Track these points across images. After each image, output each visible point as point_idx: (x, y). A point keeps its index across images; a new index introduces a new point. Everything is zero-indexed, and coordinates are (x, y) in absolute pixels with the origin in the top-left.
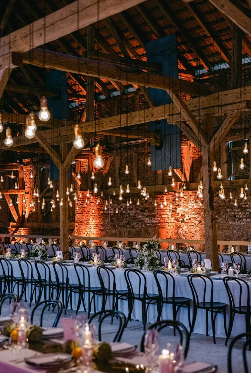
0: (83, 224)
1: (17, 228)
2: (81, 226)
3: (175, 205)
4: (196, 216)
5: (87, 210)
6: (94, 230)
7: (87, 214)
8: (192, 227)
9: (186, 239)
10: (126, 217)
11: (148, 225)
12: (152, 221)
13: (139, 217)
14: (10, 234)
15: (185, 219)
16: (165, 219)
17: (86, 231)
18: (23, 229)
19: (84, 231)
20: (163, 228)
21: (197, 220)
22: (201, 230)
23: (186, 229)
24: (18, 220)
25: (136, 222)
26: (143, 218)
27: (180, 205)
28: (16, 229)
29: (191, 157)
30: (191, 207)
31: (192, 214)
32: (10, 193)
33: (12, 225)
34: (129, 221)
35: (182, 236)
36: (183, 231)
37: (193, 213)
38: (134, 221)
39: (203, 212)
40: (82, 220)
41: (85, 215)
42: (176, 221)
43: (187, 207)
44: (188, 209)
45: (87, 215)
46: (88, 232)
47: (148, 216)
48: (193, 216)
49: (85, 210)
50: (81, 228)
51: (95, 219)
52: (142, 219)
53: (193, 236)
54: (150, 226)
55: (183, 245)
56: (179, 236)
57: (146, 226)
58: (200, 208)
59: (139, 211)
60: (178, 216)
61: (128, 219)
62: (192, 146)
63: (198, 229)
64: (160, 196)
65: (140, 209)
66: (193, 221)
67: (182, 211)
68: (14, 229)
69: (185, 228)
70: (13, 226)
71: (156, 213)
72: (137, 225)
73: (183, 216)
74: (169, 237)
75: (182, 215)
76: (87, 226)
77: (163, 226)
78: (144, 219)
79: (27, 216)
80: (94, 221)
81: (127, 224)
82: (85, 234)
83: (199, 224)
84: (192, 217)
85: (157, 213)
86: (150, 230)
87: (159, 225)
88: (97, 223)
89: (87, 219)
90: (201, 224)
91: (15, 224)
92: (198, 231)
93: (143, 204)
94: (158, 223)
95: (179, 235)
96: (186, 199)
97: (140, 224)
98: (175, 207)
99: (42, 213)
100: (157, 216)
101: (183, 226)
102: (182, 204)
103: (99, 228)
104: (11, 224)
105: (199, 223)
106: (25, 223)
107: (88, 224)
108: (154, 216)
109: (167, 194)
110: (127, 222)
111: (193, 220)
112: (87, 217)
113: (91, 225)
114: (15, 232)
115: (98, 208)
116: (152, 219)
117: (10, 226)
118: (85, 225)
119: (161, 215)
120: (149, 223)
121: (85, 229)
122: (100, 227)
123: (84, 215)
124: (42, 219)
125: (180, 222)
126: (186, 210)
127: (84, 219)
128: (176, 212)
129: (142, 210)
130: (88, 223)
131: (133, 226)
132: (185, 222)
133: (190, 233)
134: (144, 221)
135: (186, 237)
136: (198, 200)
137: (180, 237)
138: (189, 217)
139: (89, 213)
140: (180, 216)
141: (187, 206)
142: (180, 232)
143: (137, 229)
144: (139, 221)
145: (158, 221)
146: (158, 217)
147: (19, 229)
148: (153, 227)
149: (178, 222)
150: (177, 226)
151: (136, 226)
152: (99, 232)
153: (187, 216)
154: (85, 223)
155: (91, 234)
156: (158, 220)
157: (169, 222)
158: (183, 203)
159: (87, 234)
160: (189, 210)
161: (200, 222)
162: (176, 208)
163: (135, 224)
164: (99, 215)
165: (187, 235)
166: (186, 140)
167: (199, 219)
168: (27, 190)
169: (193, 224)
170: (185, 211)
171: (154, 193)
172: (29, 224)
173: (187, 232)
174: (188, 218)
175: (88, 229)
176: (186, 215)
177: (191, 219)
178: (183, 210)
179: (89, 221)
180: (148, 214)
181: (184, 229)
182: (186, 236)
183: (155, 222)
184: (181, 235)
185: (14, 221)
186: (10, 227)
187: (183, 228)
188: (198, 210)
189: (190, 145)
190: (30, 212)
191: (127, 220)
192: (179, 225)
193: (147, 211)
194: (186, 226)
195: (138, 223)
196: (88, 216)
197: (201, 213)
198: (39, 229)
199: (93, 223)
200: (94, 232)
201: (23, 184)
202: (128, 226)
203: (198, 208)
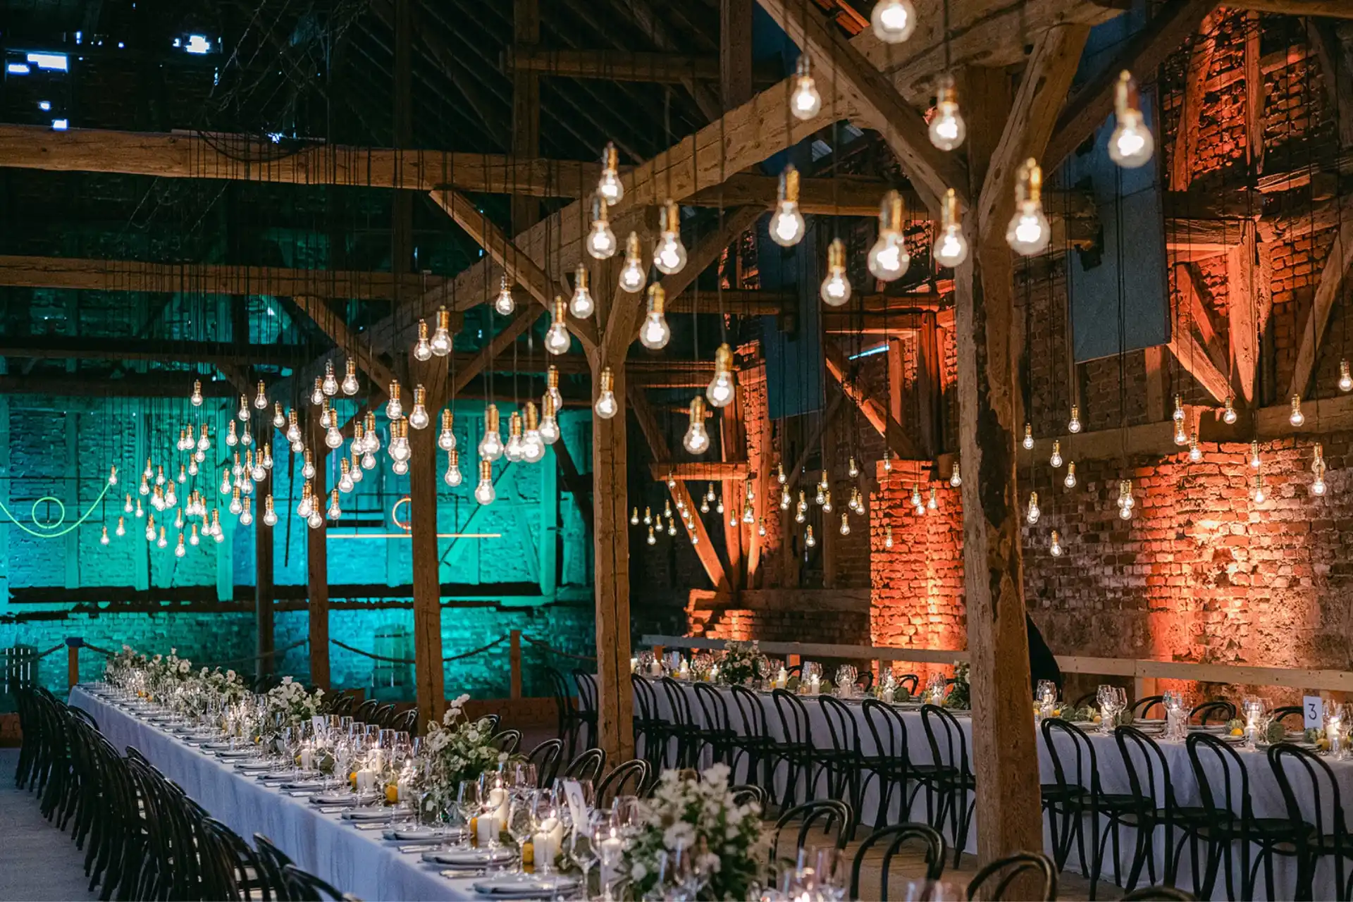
0: (897, 594)
1: (718, 610)
2: (887, 602)
3: (1188, 508)
4: (1278, 555)
5: (911, 537)
6: (938, 619)
7: (910, 552)
8: (1264, 606)
9: (1238, 659)
10: (1039, 566)
11: (1110, 596)
12: (1125, 581)
13: (1080, 563)
14: (692, 634)
15: (1231, 569)
16: (1166, 571)
17: (910, 623)
18: (736, 613)
19: (900, 623)
20: (1162, 609)
21: (1281, 572)
22: (1298, 622)
23: (1239, 616)
24: (721, 580)
25: (1071, 583)
26: (1095, 566)
27: (1203, 506)
28: (712, 615)
29: (1263, 291)
30: (1257, 514)
31: (1262, 548)
32: (688, 478)
33: (698, 600)
34: (1048, 580)
35: (1223, 648)
36: (1227, 623)
37: (1266, 541)
38: (1064, 579)
39: (1302, 539)
40: (891, 579)
41: (905, 558)
42: (1196, 580)
43: (1244, 517)
44: (1246, 524)
45: (912, 557)
46: (920, 629)
47: (1110, 561)
48: (1266, 555)
49: (905, 537)
50: (887, 613)
51: (942, 573)
52: (1092, 573)
53: (1268, 649)
54: (1116, 602)
55: (1224, 688)
56: (1209, 647)
57: (1105, 604)
58: (1291, 522)
59: (1079, 539)
60: (1200, 555)
61: (1043, 573)
62: (1267, 241)
63: (1286, 615)
64: (1150, 471)
65: (1082, 528)
66: (1267, 581)
67: (1217, 535)
68: (706, 615)
69: (1234, 610)
70: (701, 605)
71: (1136, 546)
72: (1074, 597)
73: (1222, 556)
74: (1184, 653)
75: (1217, 555)
76: (914, 601)
77: (1161, 604)
78: (1098, 571)
79: (752, 564)
80: (939, 582)
81: (1043, 593)
82: (902, 634)
83: (1289, 594)
84: (1263, 562)
85: (1138, 545)
86: (1118, 618)
87: (1147, 596)
88: (947, 591)
89: (912, 575)
90: (1298, 594)
91: (710, 595)
92: (1288, 622)
93: (1093, 509)
94: (1145, 589)
95: (1208, 643)
96: (1235, 480)
97: (1085, 592)
98: (1186, 516)
99: (795, 554)
100: (1139, 557)
101: (1225, 603)
102: (1211, 505)
103: (955, 612)
104: (696, 595)
105: (1290, 587)
106: (746, 592)
107: (917, 593)
108: (1130, 559)
109: (1171, 463)
110: (1040, 584)
111: (1267, 576)
112: (913, 566)
113: (931, 600)
114: (709, 626)
115: (951, 530)
116: (1122, 573)
117: (692, 602)
118: (904, 598)
119: (1153, 554)
120: (1114, 591)
121: (903, 615)
122: (957, 607)
123: (897, 556)
124: (796, 576)
125: (1210, 582)
126: (1239, 530)
127: (899, 575)
128: (1191, 541)
129: (1092, 532)
130: (917, 591)
131: (1063, 601)
132: (1232, 585)
133: (1258, 636)
134: (1096, 579)
135: (1239, 652)
136: (1284, 485)
137: (1212, 652)
138: (1254, 562)
139: (921, 548)
140: (1208, 555)
141: (1240, 511)
142: (1212, 628)
143: (1076, 614)
144: (1082, 580)
145: (1142, 582)
146: (1142, 564)
147: (724, 616)
148: (1127, 605)
149: (1204, 582)
150: (1202, 601)
151: (1073, 603)
152: (956, 629)
153: (1240, 559)
154: (905, 588)
155: (929, 636)
156: (1142, 575)
157: (1183, 584)
158: (1221, 498)
159: (916, 633)
160: (1251, 532)
161: (1294, 582)
162: (1189, 523)
163: (1069, 593)
164: (954, 558)
165: (1243, 641)
166: (1236, 219)
167: (1287, 571)
168: (754, 463)
169: (1267, 594)
170: (1231, 534)
171: (1131, 457)
172: (757, 597)
173: (1243, 631)
174: (1244, 567)
175: (917, 615)
176: (1235, 554)
177: (1260, 570)
178: (1221, 529)
179: (923, 584)
180: (1109, 551)
181: (1231, 616)
182: (1240, 647)
183: (1133, 583)
184: (1217, 641)
185: (708, 586)
186: (690, 609)
187: (1225, 610)
188: (1284, 529)
189: (1258, 239)
190: (765, 550)
191: (1040, 577)
192: (1207, 599)
193: (1104, 536)
194: (1239, 603)
195: (1079, 591)
196: (916, 561)
197: (1295, 542)
198: (782, 615)
199: (935, 591)
200: (940, 628)
201: (742, 440)
202: (1046, 603)
203: (1285, 521)
